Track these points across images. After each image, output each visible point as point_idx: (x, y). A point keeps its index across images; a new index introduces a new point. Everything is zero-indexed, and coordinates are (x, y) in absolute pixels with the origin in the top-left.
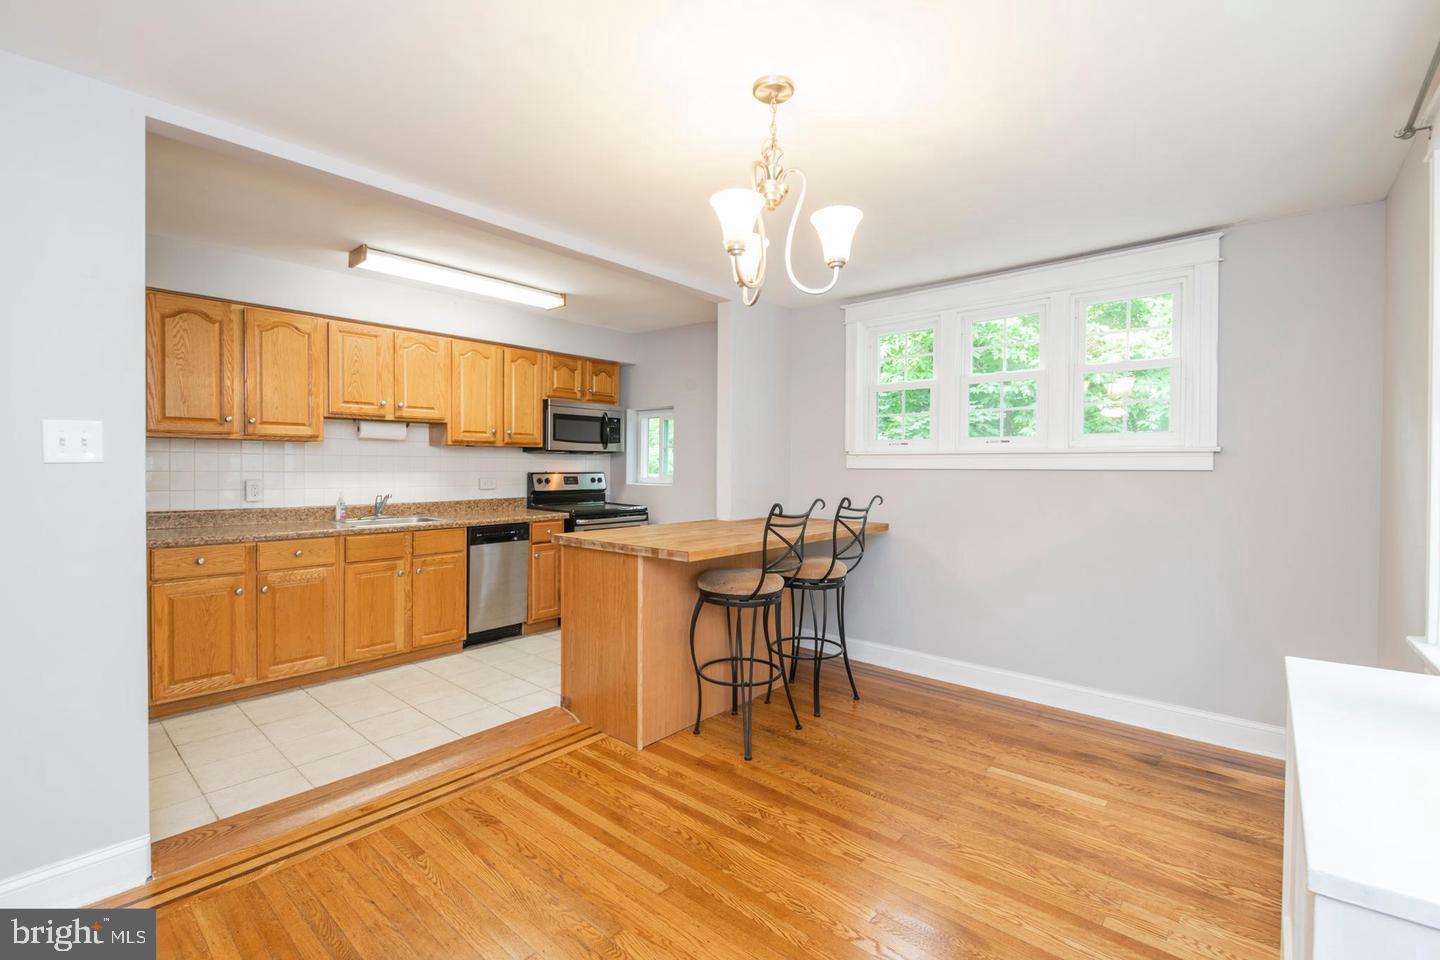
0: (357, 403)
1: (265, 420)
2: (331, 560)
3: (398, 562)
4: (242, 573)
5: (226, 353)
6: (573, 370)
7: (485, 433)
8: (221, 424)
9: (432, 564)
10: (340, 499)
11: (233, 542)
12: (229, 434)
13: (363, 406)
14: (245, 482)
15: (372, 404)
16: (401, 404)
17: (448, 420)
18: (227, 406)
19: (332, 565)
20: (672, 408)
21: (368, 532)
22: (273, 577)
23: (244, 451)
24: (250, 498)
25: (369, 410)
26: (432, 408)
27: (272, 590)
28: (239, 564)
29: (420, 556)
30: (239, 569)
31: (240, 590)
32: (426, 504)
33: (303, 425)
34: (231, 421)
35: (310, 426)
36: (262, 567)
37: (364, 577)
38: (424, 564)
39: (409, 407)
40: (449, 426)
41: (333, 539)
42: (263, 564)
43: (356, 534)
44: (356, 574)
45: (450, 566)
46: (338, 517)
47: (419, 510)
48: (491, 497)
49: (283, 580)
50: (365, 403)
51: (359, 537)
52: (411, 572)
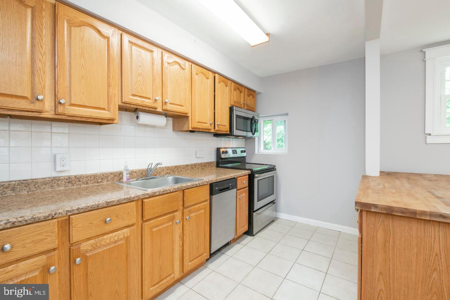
0: (141, 97)
1: (73, 103)
2: (134, 221)
3: (176, 213)
4: (54, 250)
5: (37, 36)
6: (241, 92)
7: (207, 123)
8: (33, 103)
9: (194, 212)
10: (125, 167)
11: (46, 219)
12: (40, 112)
13: (144, 100)
14: (55, 156)
15: (149, 99)
16: (167, 101)
17: (189, 115)
18: (38, 86)
19: (133, 225)
20: (287, 114)
21: (158, 194)
22: (85, 246)
23: (54, 130)
24: (58, 169)
25: (148, 102)
26: (182, 106)
27: (85, 259)
28: (52, 241)
29: (188, 207)
30: (51, 246)
31: (52, 268)
32: (172, 167)
33: (104, 109)
34: (42, 100)
35: (108, 111)
36: (74, 239)
37: (154, 230)
38: (190, 212)
39: (171, 103)
40: (190, 118)
41: (134, 203)
42: (76, 236)
43: (150, 197)
44: (150, 229)
45: (203, 211)
46: (125, 179)
47: (168, 171)
48: (201, 162)
49: (94, 248)
50: (146, 98)
51: (152, 199)
52: (183, 219)
